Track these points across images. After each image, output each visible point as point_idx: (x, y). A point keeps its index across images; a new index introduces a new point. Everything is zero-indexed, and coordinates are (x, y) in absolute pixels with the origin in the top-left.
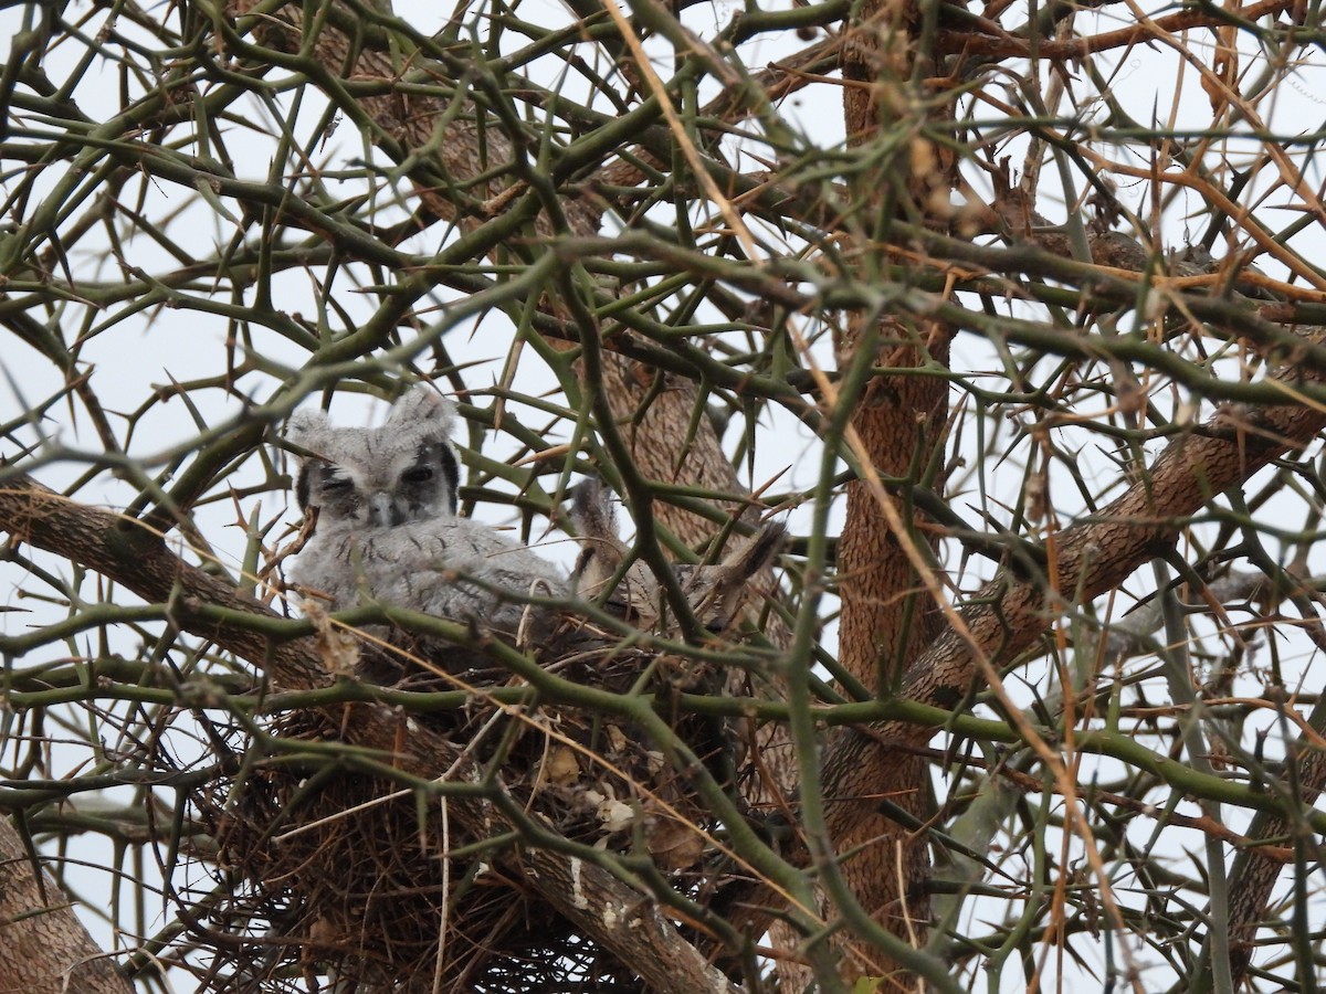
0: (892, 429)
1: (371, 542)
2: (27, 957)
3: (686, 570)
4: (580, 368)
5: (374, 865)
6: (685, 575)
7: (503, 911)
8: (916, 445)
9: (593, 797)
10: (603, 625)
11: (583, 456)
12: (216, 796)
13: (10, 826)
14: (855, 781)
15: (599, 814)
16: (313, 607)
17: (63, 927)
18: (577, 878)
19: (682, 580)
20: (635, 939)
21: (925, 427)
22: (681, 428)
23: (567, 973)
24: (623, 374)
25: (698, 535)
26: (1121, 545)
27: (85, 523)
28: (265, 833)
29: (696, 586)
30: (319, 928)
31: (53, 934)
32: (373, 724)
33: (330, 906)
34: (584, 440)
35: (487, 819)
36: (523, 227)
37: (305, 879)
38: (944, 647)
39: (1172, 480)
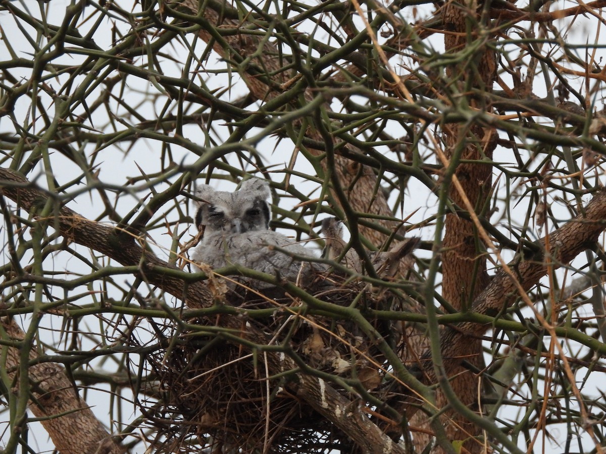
1: (231, 240)
2: (72, 434)
3: (373, 254)
4: (324, 164)
5: (231, 389)
6: (372, 256)
7: (289, 409)
8: (478, 198)
10: (335, 279)
11: (325, 203)
12: (158, 358)
14: (450, 351)
15: (333, 365)
17: (88, 420)
18: (323, 394)
19: (371, 258)
20: (349, 422)
21: (482, 188)
22: (369, 194)
23: (319, 439)
24: (342, 169)
25: (377, 243)
26: (571, 243)
27: (98, 232)
28: (180, 374)
29: (377, 261)
30: (205, 418)
31: (83, 423)
32: (230, 324)
33: (210, 407)
34: (326, 196)
35: (282, 367)
36: (298, 96)
37: (199, 395)
38: (491, 290)
39: (595, 213)
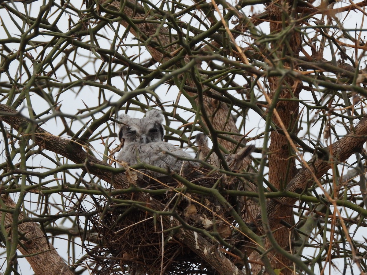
0: (283, 118)
1: (140, 147)
2: (44, 265)
3: (227, 155)
4: (197, 101)
5: (140, 237)
6: (226, 157)
7: (176, 250)
8: (290, 122)
9: (201, 218)
10: (203, 171)
11: (197, 125)
12: (96, 219)
13: (39, 229)
14: (273, 214)
15: (203, 223)
17: (54, 256)
18: (196, 241)
20: (212, 258)
21: (293, 115)
22: (224, 119)
23: (194, 268)
24: (208, 104)
25: (229, 149)
26: (347, 149)
27: (60, 143)
28: (110, 229)
29: (229, 160)
30: (125, 255)
31: (52, 258)
32: (140, 198)
33: (128, 249)
34: (198, 120)
35: (172, 225)
36: (181, 60)
37: (121, 242)
38: (298, 177)
39: (361, 131)
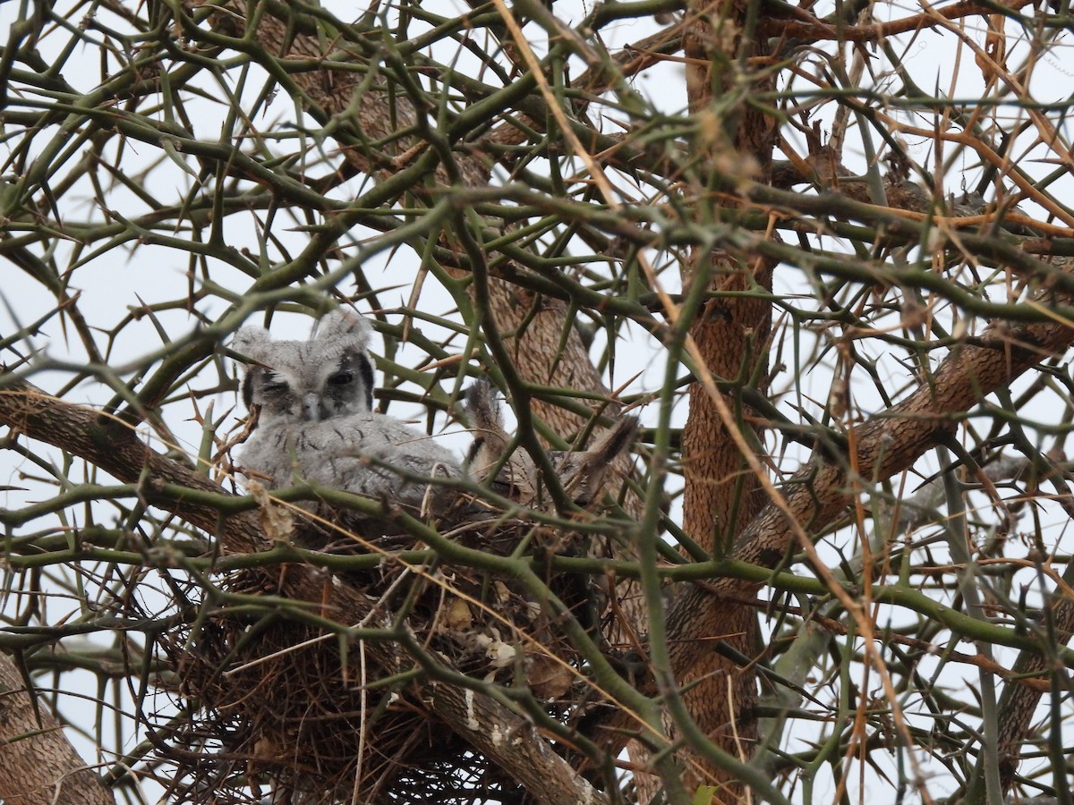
0: (726, 341)
1: (303, 433)
2: (26, 770)
3: (558, 455)
4: (471, 292)
5: (306, 695)
6: (557, 460)
7: (410, 732)
8: (745, 354)
9: (483, 639)
10: (491, 501)
11: (475, 363)
12: (177, 639)
13: (12, 664)
14: (695, 627)
15: (488, 654)
16: (255, 487)
17: (55, 745)
18: (470, 705)
20: (517, 755)
21: (752, 339)
22: (555, 340)
23: (463, 782)
24: (508, 297)
25: (569, 427)
26: (911, 435)
27: (71, 418)
28: (218, 669)
29: (566, 468)
30: (261, 746)
31: (47, 751)
32: (305, 581)
33: (270, 728)
34: (475, 350)
35: (398, 658)
36: (425, 179)
37: (250, 706)
38: (767, 518)
39: (952, 381)
